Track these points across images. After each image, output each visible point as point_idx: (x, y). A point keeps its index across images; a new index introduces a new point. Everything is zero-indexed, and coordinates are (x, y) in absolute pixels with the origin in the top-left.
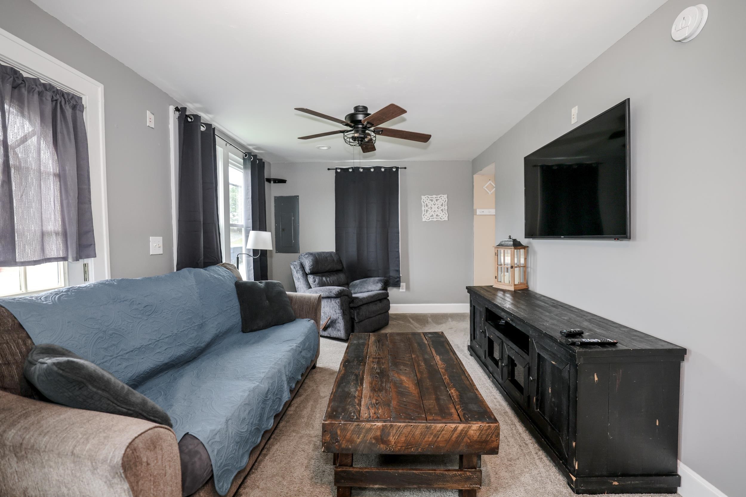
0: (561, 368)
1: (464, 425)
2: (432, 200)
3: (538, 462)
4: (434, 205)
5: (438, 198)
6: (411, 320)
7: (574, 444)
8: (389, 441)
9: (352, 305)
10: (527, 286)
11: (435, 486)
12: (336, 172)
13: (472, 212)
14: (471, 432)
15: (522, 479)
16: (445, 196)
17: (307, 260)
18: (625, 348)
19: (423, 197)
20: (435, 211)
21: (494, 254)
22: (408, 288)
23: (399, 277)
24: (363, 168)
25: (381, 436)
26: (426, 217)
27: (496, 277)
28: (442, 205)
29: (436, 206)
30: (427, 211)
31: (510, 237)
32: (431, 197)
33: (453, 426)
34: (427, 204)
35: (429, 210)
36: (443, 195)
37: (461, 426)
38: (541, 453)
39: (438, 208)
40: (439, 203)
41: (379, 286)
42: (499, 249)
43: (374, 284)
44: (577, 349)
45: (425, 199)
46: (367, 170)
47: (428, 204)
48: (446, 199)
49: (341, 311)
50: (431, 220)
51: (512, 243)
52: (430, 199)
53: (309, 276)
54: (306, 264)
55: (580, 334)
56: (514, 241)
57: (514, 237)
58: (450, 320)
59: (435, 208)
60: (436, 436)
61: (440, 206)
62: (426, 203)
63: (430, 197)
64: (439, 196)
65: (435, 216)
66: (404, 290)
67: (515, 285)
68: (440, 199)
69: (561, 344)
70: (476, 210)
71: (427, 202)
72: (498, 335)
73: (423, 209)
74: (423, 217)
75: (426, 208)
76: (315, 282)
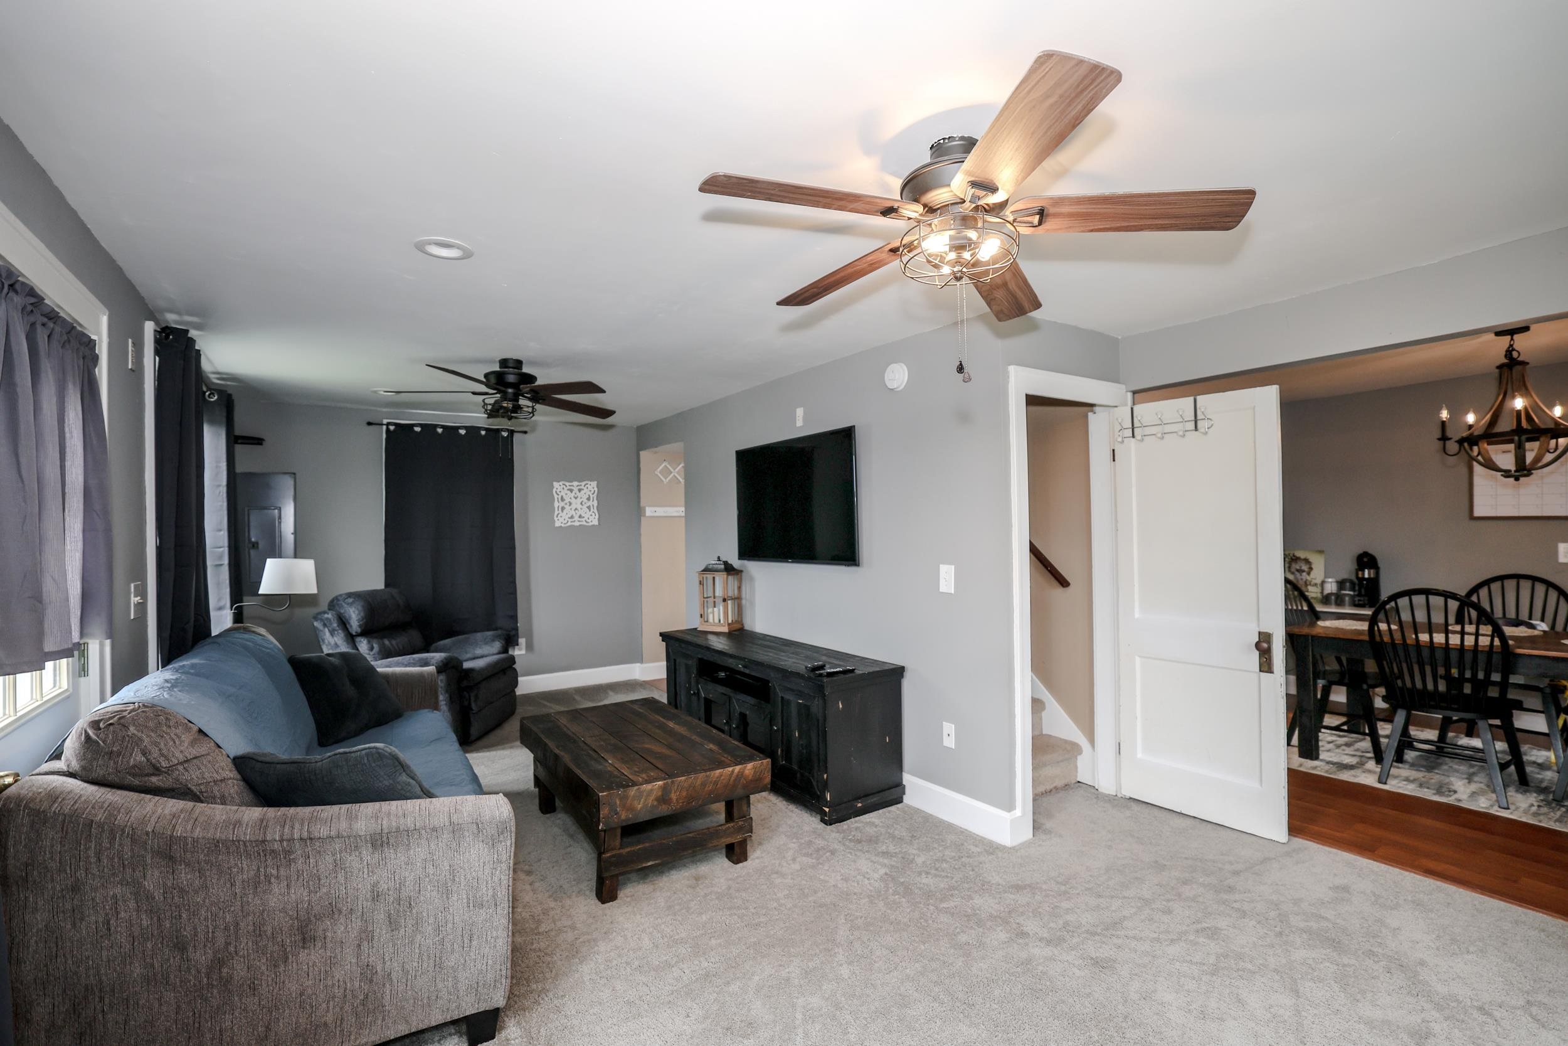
0: (809, 704)
1: (740, 766)
2: (571, 491)
3: (790, 814)
4: (576, 498)
5: (582, 487)
6: (546, 703)
7: (825, 776)
8: (671, 799)
9: (465, 683)
10: (743, 625)
11: (710, 845)
12: (388, 430)
13: (639, 512)
14: (747, 772)
15: (781, 829)
16: (594, 484)
17: (353, 609)
18: (861, 672)
19: (556, 484)
20: (576, 509)
21: (698, 583)
22: (530, 647)
23: (516, 629)
24: (443, 427)
25: (662, 795)
26: (561, 520)
27: (701, 615)
28: (588, 499)
29: (579, 501)
30: (563, 508)
31: (719, 558)
32: (571, 484)
33: (730, 769)
34: (562, 497)
35: (567, 507)
36: (589, 483)
37: (737, 768)
38: (792, 807)
39: (581, 504)
40: (583, 495)
41: (497, 646)
42: (705, 576)
43: (486, 644)
44: (825, 679)
45: (559, 488)
46: (451, 431)
47: (564, 497)
48: (596, 489)
49: (447, 695)
50: (569, 524)
51: (723, 566)
52: (569, 487)
53: (358, 639)
54: (350, 617)
55: (822, 667)
56: (726, 563)
57: (724, 559)
58: (611, 693)
59: (576, 504)
60: (716, 783)
61: (585, 500)
62: (560, 494)
63: (567, 484)
64: (583, 484)
65: (576, 518)
66: (523, 652)
67: (729, 624)
68: (585, 488)
69: (809, 678)
70: (645, 507)
71: (563, 494)
72: (722, 691)
73: (556, 504)
74: (556, 519)
75: (562, 504)
76: (372, 649)
